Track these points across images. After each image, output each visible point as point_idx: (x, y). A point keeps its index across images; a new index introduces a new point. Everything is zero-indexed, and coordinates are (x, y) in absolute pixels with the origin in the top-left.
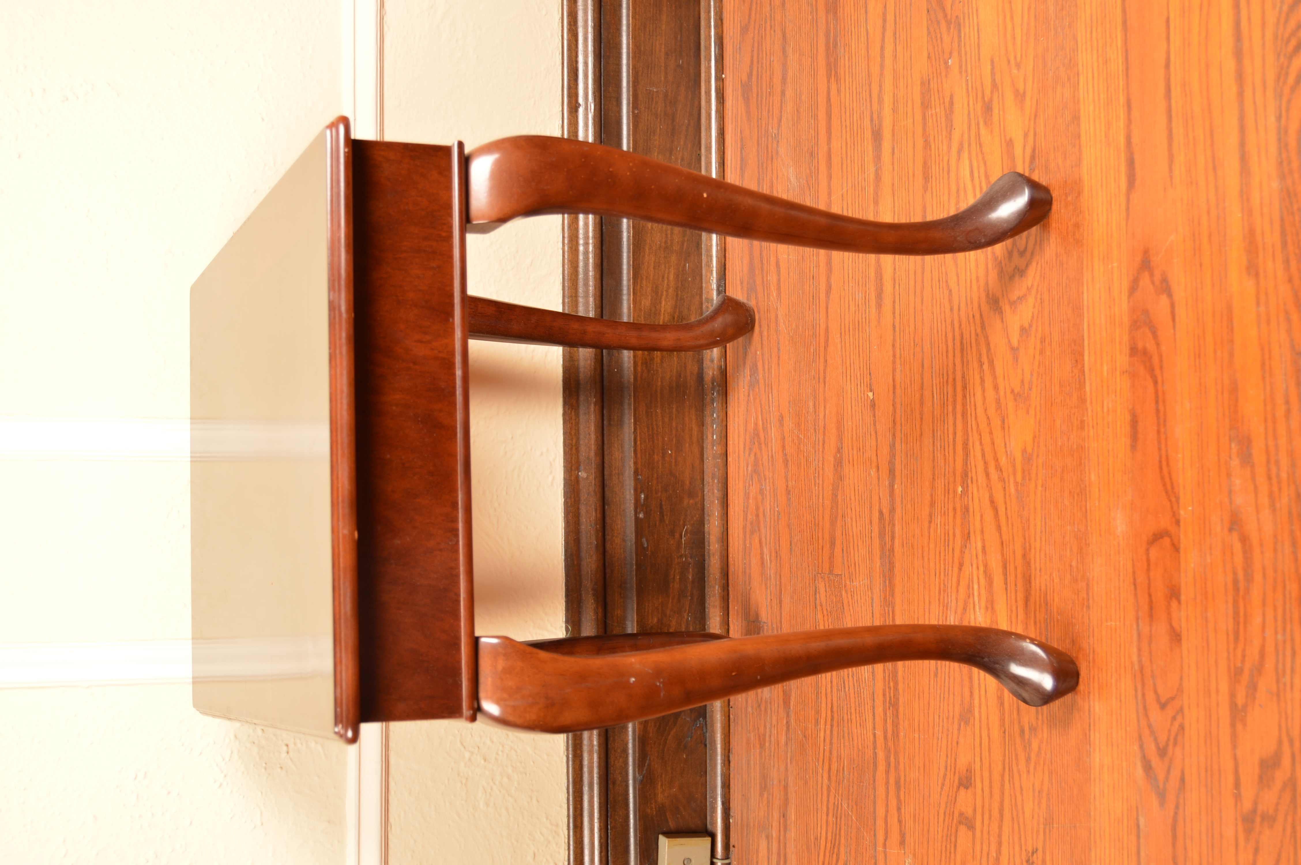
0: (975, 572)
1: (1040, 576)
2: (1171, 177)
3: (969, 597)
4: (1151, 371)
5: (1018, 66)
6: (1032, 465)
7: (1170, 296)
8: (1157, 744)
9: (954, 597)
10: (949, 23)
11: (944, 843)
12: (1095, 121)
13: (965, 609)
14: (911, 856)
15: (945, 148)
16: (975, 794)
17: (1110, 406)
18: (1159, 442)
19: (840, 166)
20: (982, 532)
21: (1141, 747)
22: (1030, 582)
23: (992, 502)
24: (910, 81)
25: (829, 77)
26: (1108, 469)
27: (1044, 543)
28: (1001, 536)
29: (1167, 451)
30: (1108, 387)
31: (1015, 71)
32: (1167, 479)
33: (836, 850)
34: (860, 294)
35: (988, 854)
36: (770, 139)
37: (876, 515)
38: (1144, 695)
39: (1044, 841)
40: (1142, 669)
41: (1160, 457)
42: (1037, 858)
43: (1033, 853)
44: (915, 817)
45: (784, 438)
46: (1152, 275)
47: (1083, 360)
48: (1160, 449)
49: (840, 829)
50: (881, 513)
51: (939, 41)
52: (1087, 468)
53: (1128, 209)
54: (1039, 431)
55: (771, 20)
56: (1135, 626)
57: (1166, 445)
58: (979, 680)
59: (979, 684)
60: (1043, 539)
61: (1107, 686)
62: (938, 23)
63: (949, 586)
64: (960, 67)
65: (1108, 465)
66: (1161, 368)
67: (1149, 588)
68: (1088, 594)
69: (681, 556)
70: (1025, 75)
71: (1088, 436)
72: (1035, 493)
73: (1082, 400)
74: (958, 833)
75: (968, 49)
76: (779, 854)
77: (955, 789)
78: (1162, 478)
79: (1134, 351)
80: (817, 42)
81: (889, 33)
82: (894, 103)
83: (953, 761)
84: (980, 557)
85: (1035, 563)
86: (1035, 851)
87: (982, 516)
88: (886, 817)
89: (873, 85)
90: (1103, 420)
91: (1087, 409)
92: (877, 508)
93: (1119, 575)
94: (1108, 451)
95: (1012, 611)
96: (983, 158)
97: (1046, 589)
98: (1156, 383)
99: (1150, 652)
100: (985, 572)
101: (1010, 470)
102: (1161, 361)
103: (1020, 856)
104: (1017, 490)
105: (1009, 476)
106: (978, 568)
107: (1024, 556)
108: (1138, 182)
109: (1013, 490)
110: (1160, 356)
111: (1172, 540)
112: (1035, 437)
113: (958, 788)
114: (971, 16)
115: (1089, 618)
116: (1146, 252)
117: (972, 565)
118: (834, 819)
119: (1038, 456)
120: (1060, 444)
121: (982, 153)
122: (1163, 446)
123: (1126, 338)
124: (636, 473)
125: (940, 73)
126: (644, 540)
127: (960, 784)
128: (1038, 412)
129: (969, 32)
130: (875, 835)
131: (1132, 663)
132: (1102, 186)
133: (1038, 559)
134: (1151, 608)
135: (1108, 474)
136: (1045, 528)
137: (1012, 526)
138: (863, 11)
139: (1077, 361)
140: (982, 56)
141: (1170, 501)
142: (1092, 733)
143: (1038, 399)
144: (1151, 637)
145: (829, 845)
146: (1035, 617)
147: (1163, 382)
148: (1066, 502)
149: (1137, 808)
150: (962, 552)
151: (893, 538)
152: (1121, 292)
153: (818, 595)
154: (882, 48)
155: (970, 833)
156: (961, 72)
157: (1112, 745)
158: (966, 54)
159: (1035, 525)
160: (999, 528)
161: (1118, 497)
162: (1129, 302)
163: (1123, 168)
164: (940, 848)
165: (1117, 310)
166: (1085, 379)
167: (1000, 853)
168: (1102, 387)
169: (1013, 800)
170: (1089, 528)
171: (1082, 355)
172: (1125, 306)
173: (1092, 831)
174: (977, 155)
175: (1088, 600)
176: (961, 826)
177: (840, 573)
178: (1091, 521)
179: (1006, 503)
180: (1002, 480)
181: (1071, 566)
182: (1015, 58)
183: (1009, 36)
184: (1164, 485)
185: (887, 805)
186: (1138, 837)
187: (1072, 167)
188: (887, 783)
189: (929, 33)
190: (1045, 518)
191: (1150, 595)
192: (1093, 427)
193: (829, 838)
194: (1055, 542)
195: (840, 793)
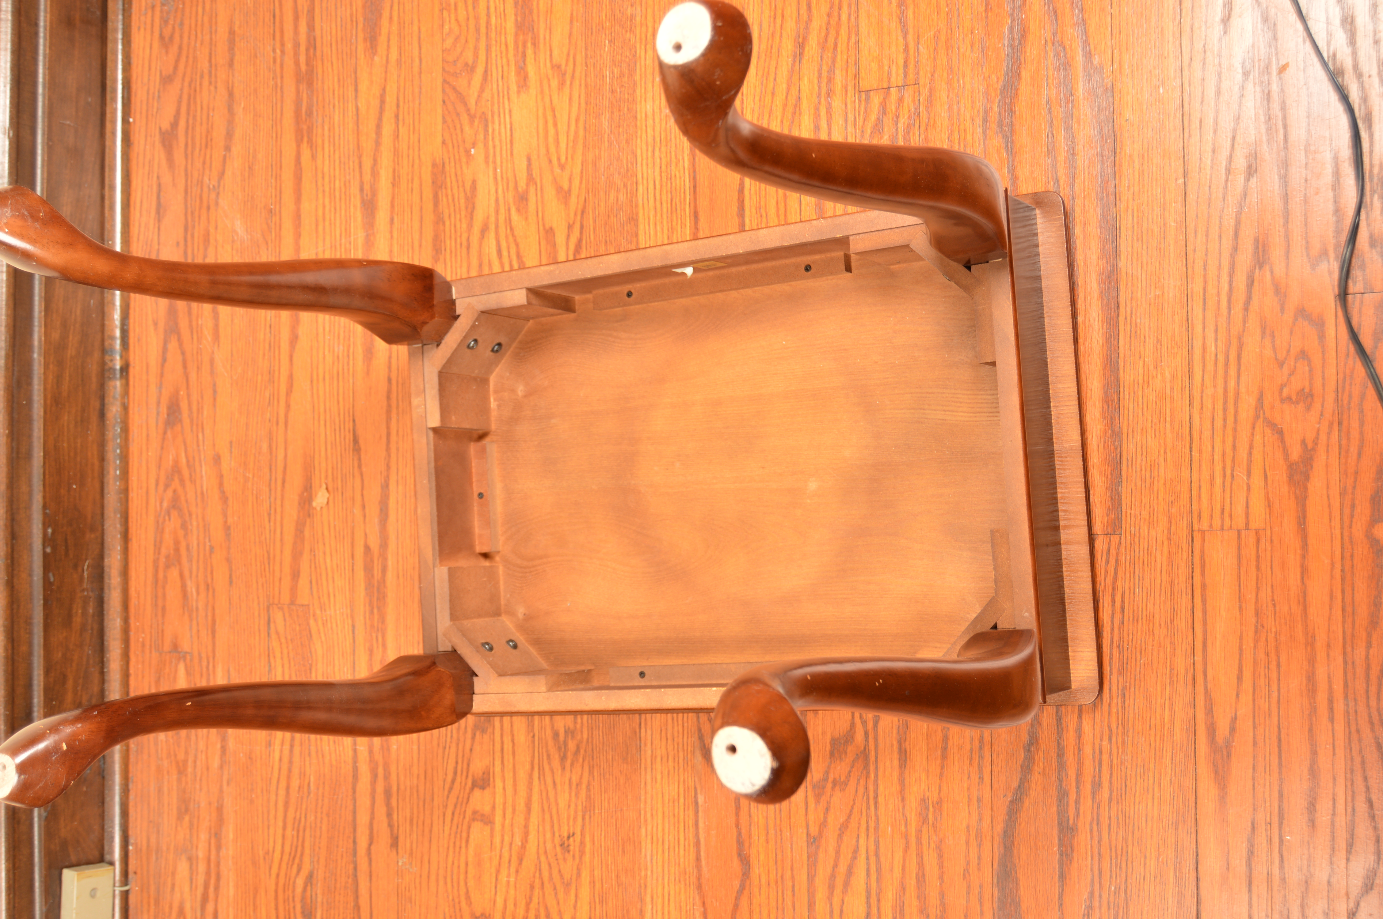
5: (562, 167)
10: (472, 118)
11: (452, 840)
12: (656, 224)
14: (406, 856)
15: (464, 226)
16: (494, 793)
19: (314, 227)
24: (417, 161)
25: (299, 142)
31: (557, 170)
33: (297, 861)
34: (341, 347)
35: (511, 844)
36: (205, 189)
37: (360, 551)
39: (584, 825)
42: (574, 842)
43: (569, 837)
44: (411, 820)
45: (221, 476)
49: (303, 842)
50: (367, 548)
51: (459, 131)
55: (210, 76)
62: (458, 115)
64: (487, 157)
69: (83, 590)
70: (571, 175)
74: (472, 829)
75: (497, 143)
76: (208, 873)
77: (467, 790)
80: (282, 107)
81: (388, 115)
82: (394, 178)
83: (465, 766)
86: (571, 835)
88: (371, 824)
89: (364, 158)
92: (362, 543)
96: (515, 241)
103: (553, 841)
113: (472, 789)
114: (502, 115)
118: (295, 833)
121: (513, 236)
124: (45, 507)
125: (460, 160)
126: (51, 575)
127: (474, 785)
129: (500, 129)
130: (354, 842)
138: (351, 89)
140: (515, 152)
142: (643, 730)
145: (286, 858)
149: (695, 788)
151: (384, 570)
153: (272, 625)
154: (379, 127)
155: (488, 828)
156: (487, 162)
157: (667, 739)
158: (494, 147)
164: (446, 846)
167: (526, 841)
169: (544, 794)
173: (642, 812)
174: (507, 237)
176: (476, 823)
177: (306, 603)
182: (559, 159)
183: (551, 140)
185: (372, 813)
186: (697, 812)
188: (373, 792)
189: (444, 121)
193: (287, 849)
195: (304, 807)
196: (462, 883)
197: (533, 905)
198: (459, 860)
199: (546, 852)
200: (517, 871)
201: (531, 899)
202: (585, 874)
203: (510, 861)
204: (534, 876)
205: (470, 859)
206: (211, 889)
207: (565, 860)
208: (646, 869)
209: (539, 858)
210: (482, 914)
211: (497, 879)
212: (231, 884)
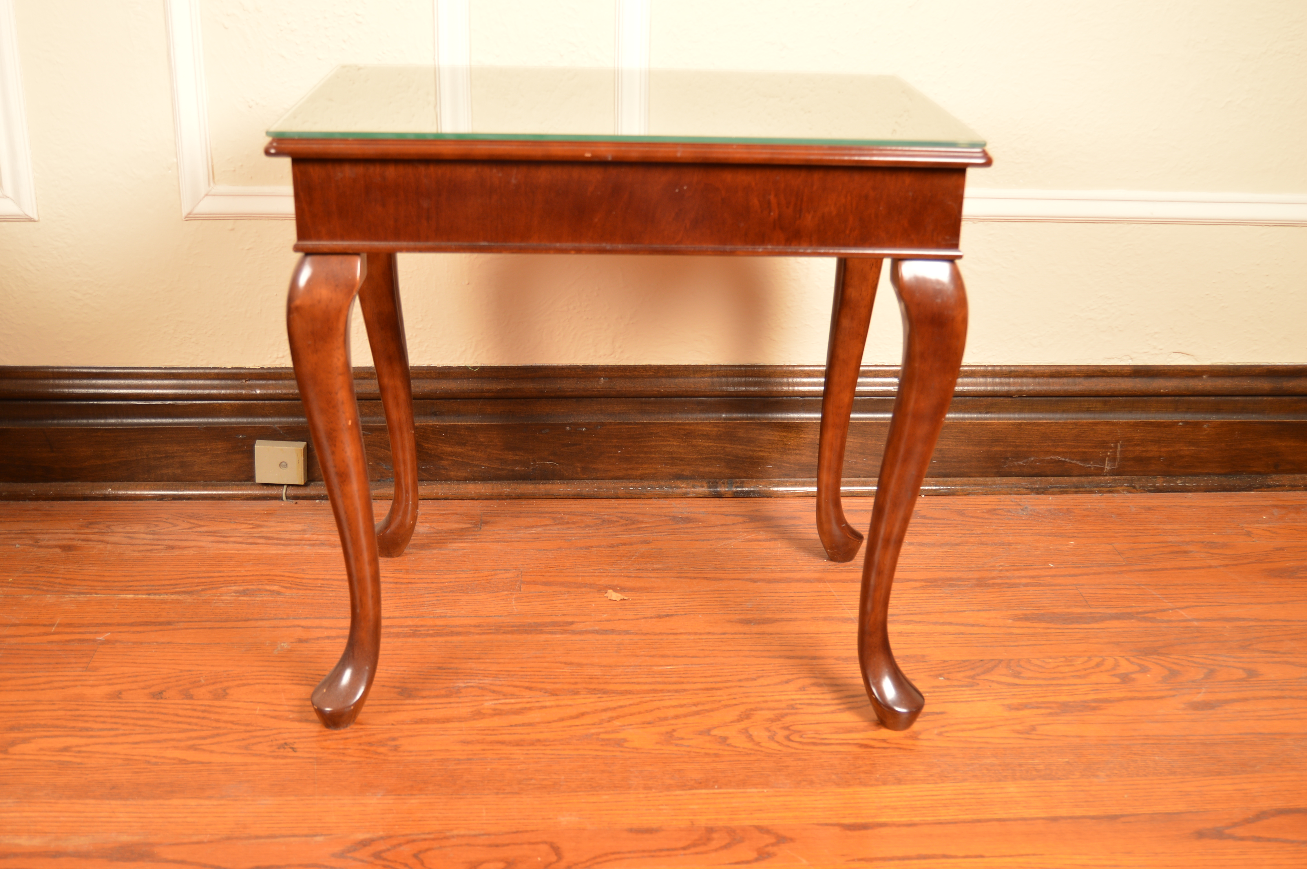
0: (525, 700)
1: (523, 754)
2: (854, 860)
3: (504, 695)
4: (694, 845)
5: (940, 734)
6: (614, 747)
7: (757, 860)
8: (384, 851)
9: (504, 683)
10: (973, 677)
11: (300, 675)
12: (898, 797)
13: (494, 692)
14: (289, 648)
17: (664, 811)
18: (635, 852)
19: (854, 590)
20: (558, 706)
21: (382, 838)
22: (518, 745)
23: (583, 714)
24: (924, 646)
25: (926, 580)
26: (612, 810)
27: (550, 756)
28: (554, 721)
29: (628, 858)
30: (680, 809)
31: (936, 731)
32: (605, 858)
33: (294, 586)
34: (750, 606)
37: (570, 619)
38: (425, 840)
39: (303, 758)
40: (447, 838)
41: (623, 853)
42: (288, 752)
43: (293, 748)
45: (631, 544)
46: (773, 845)
47: (701, 789)
48: (630, 852)
49: (311, 590)
50: (572, 623)
51: (958, 670)
52: (612, 792)
53: (827, 824)
54: (642, 753)
55: (969, 534)
56: (482, 832)
57: (632, 858)
58: (436, 704)
59: (432, 704)
60: (553, 756)
61: (433, 809)
62: (973, 669)
63: (513, 679)
64: (938, 687)
65: (616, 810)
66: (697, 853)
67: (514, 844)
68: (508, 793)
69: (534, 461)
70: (933, 740)
71: (639, 793)
72: (591, 750)
73: (669, 788)
74: (309, 687)
75: (953, 693)
76: (290, 540)
78: (606, 855)
79: (710, 830)
80: (954, 571)
81: (963, 629)
82: (906, 633)
84: (537, 704)
85: (533, 750)
86: (294, 750)
87: (571, 705)
88: (321, 627)
89: (920, 616)
90: (653, 805)
91: (661, 792)
92: (576, 620)
93: (524, 819)
94: (627, 810)
95: (493, 730)
97: (511, 759)
98: (684, 848)
99: (461, 845)
100: (525, 708)
101: (610, 729)
102: (702, 853)
103: (290, 738)
104: (593, 734)
105: (604, 728)
106: (528, 702)
107: (539, 741)
108: (849, 833)
109: (593, 731)
110: (706, 852)
111: (554, 863)
112: (637, 749)
114: (979, 695)
115: (488, 794)
116: (792, 840)
117: (530, 698)
118: (319, 585)
119: (621, 751)
120: (632, 769)
122: (632, 855)
123: (720, 824)
124: (603, 424)
125: (932, 671)
126: (547, 431)
128: (657, 752)
129: (966, 694)
130: (307, 618)
131: (452, 830)
132: (845, 803)
133: (536, 752)
134: (497, 846)
135: (607, 810)
136: (562, 758)
137: (564, 731)
138: (980, 608)
139: (700, 783)
140: (947, 704)
141: (587, 861)
142: (394, 797)
143: (668, 752)
144: (474, 845)
145: (298, 580)
146: (489, 750)
147: (685, 855)
148: (584, 775)
149: (331, 835)
150: (541, 690)
151: (551, 633)
152: (758, 819)
153: (504, 572)
154: (950, 624)
155: (308, 697)
156: (933, 687)
157: (383, 814)
158: (948, 691)
159: (564, 750)
160: (562, 720)
161: (589, 818)
162: (750, 826)
163: (860, 821)
164: (297, 671)
165: (744, 816)
166: (686, 790)
168: (680, 805)
170: (563, 794)
171: (706, 787)
172: (747, 823)
173: (311, 798)
175: (503, 794)
177: (522, 590)
178: (569, 796)
179: (582, 725)
180: (601, 722)
181: (531, 779)
182: (947, 732)
183: (964, 726)
184: (600, 856)
185: (331, 628)
186: (306, 836)
187: (859, 779)
189: (964, 661)
190: (570, 758)
191: (508, 845)
192: (646, 797)
193: (304, 581)
194: (551, 766)
195: (341, 590)
196: (258, 681)
197: (230, 726)
198: (281, 679)
199: (280, 733)
200: (264, 715)
201: (238, 724)
202: (255, 760)
203: (275, 711)
204: (258, 726)
205: (280, 686)
206: (276, 542)
207: (271, 746)
208: (253, 800)
209: (276, 729)
210: (227, 694)
211: (259, 702)
212: (279, 552)
